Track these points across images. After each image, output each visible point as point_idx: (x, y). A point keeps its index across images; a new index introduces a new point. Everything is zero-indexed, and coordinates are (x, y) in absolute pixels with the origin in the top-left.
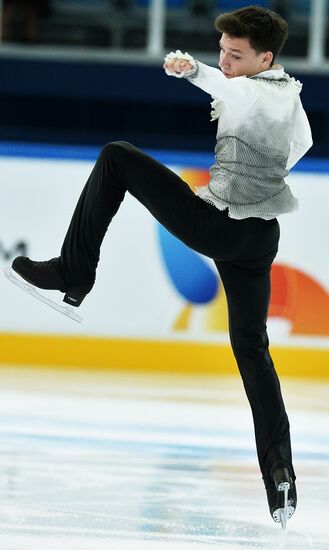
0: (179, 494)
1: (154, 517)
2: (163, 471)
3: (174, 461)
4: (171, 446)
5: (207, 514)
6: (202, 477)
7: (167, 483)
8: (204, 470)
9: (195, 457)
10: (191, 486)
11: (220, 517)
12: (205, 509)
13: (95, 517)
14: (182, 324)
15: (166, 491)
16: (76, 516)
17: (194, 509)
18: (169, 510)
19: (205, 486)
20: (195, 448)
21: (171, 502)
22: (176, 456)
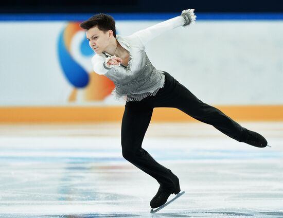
0: (76, 181)
1: (65, 193)
2: (68, 171)
3: (73, 165)
4: (70, 158)
5: (91, 190)
6: (87, 173)
7: (70, 176)
8: (88, 169)
9: (83, 163)
10: (82, 177)
11: (97, 191)
12: (89, 188)
13: (35, 195)
14: (72, 98)
15: (70, 180)
16: (27, 195)
17: (84, 188)
18: (72, 190)
19: (89, 176)
20: (83, 158)
21: (72, 185)
22: (74, 163)
